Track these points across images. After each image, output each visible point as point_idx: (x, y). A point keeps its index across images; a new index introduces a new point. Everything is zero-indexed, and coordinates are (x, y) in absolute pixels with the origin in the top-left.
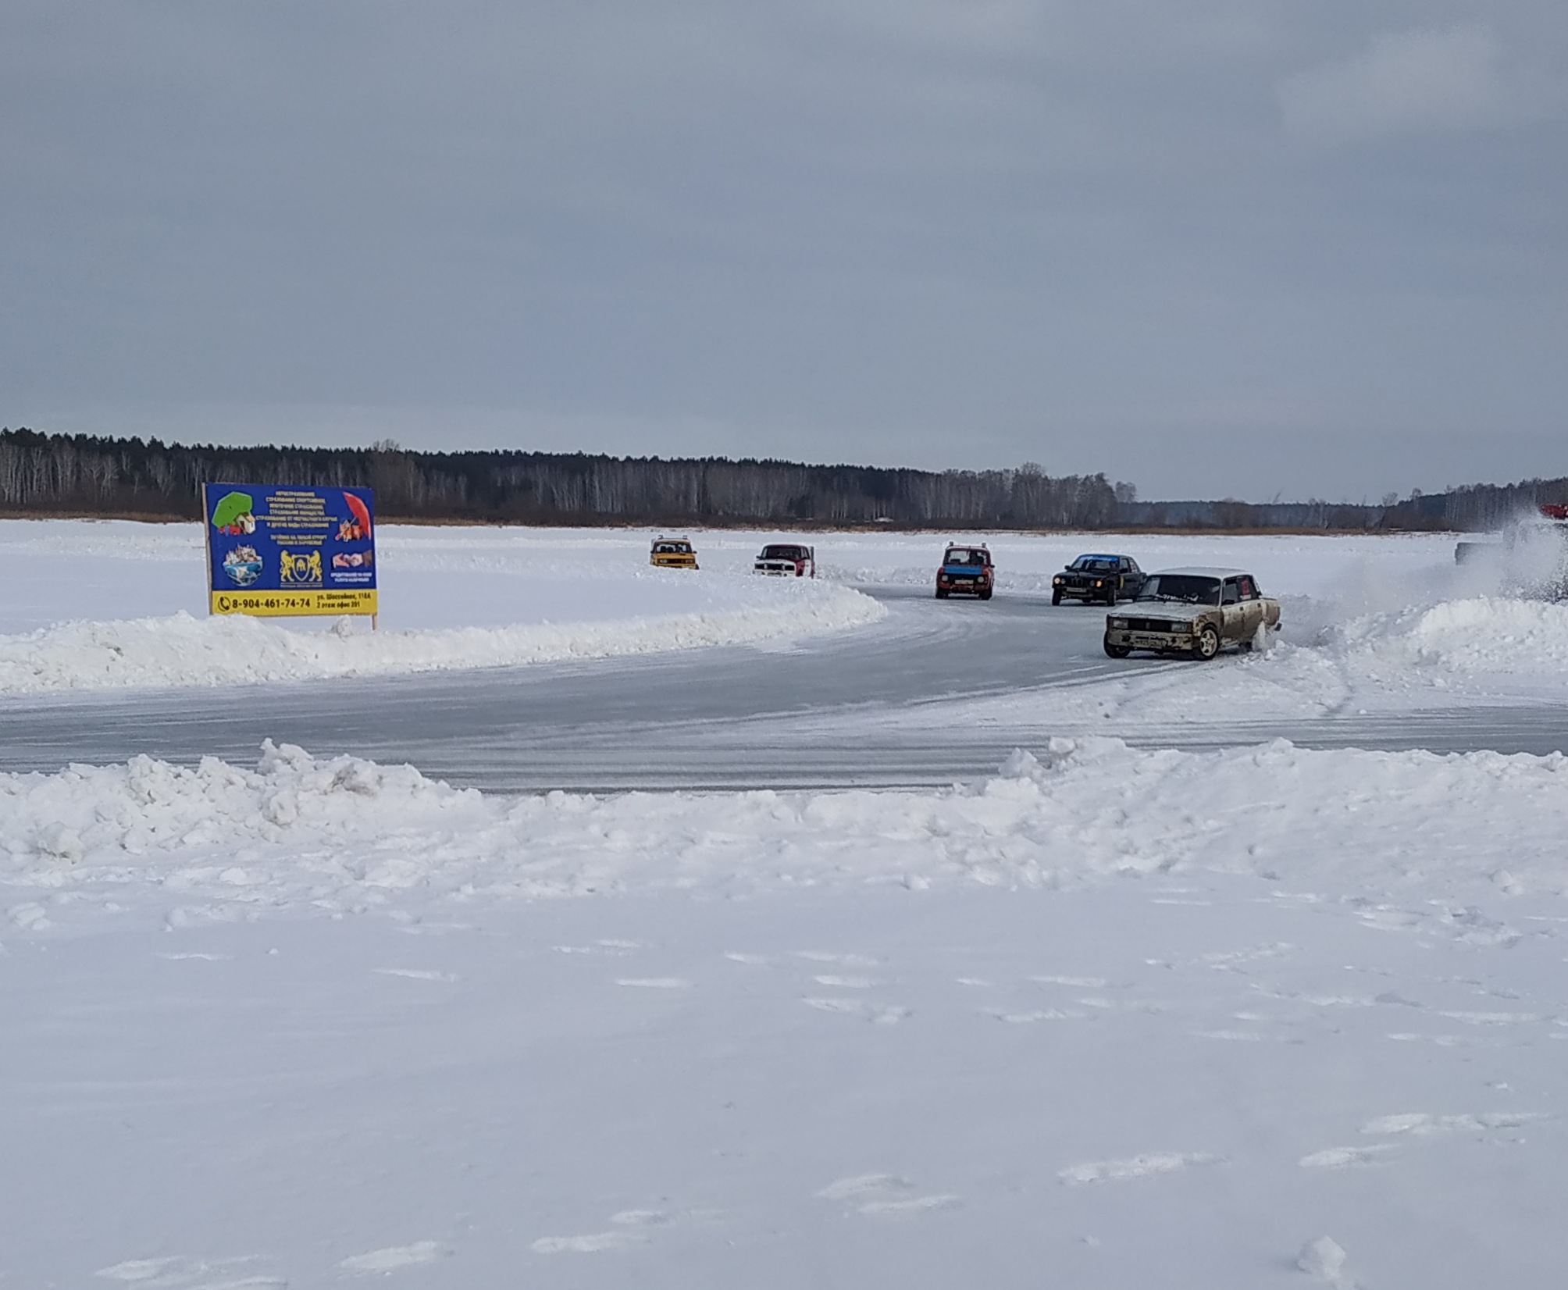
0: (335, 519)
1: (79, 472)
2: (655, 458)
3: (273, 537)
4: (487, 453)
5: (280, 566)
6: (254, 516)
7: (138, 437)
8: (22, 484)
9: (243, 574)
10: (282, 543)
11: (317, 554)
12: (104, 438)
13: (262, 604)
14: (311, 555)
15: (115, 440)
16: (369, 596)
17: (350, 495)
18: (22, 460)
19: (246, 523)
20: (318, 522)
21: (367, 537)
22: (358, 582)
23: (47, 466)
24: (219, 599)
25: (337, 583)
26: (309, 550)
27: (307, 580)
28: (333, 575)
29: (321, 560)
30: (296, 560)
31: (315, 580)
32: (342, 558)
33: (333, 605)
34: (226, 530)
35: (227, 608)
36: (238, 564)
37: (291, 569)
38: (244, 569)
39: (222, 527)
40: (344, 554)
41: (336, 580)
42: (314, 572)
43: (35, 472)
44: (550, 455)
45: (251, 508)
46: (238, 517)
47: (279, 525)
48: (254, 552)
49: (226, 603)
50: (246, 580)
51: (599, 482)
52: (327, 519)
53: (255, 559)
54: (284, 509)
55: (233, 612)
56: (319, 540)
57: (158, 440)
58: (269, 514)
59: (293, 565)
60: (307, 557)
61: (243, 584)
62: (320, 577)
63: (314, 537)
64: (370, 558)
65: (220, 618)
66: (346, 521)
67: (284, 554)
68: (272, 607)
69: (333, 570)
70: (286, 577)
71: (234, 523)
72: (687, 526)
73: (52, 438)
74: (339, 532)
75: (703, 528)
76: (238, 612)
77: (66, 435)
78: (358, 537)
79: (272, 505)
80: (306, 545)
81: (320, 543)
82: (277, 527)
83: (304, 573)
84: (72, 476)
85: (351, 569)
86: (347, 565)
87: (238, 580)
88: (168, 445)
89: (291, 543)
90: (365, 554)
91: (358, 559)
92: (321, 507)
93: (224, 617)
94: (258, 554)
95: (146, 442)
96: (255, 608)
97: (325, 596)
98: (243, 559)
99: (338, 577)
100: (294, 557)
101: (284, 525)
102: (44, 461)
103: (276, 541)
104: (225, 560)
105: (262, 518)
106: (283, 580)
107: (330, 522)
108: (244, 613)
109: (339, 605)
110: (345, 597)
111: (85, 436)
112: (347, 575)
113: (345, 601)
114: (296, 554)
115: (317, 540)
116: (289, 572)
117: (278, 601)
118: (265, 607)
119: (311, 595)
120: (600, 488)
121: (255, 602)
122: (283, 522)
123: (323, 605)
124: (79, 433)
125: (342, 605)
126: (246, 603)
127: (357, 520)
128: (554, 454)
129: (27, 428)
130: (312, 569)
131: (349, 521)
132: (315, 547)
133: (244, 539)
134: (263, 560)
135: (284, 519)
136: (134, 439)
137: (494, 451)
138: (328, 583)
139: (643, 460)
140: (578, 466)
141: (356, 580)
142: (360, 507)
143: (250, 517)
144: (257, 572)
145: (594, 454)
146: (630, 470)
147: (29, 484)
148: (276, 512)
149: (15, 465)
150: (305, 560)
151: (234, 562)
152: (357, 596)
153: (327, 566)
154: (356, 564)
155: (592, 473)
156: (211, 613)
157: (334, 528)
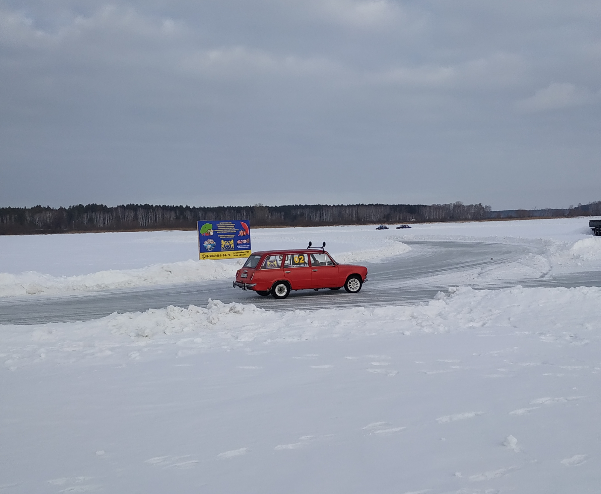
0: (238, 230)
1: (163, 216)
2: (342, 205)
3: (219, 236)
4: (290, 206)
5: (221, 245)
6: (213, 230)
7: (182, 205)
8: (146, 221)
9: (209, 247)
10: (222, 237)
11: (232, 241)
12: (171, 205)
13: (215, 256)
14: (231, 241)
15: (175, 206)
16: (249, 252)
17: (242, 222)
18: (146, 213)
19: (210, 232)
20: (233, 231)
21: (248, 235)
22: (245, 248)
23: (153, 215)
24: (202, 255)
25: (239, 249)
26: (230, 239)
27: (229, 248)
28: (237, 246)
29: (234, 242)
30: (226, 242)
31: (232, 248)
32: (240, 241)
33: (238, 255)
34: (204, 235)
35: (205, 258)
36: (208, 245)
37: (224, 245)
38: (210, 246)
39: (203, 234)
40: (241, 240)
41: (238, 248)
42: (231, 246)
43: (150, 217)
44: (310, 206)
45: (212, 227)
46: (208, 230)
47: (221, 232)
48: (213, 241)
49: (204, 256)
50: (211, 249)
51: (325, 213)
52: (236, 230)
53: (213, 243)
54: (222, 227)
55: (206, 259)
56: (233, 236)
57: (188, 206)
58: (217, 229)
59: (225, 244)
60: (230, 241)
61: (210, 250)
62: (234, 247)
63: (231, 235)
64: (249, 241)
65: (202, 261)
66: (241, 230)
67: (222, 241)
68: (219, 257)
69: (238, 245)
70: (223, 248)
71: (207, 232)
72: (352, 225)
73: (155, 206)
74: (239, 234)
75: (357, 225)
76: (208, 259)
77: (159, 205)
78: (245, 235)
79: (218, 227)
80: (229, 238)
81: (233, 237)
82: (220, 233)
83: (229, 246)
84: (161, 217)
85: (243, 244)
86: (242, 243)
87: (208, 249)
88: (191, 207)
89: (224, 237)
90: (247, 240)
91: (245, 241)
92: (234, 226)
93: (204, 260)
94: (214, 241)
95: (184, 206)
96: (213, 257)
97: (235, 253)
98: (210, 243)
99: (239, 247)
100: (225, 241)
101: (222, 232)
102: (153, 213)
103: (220, 237)
104: (204, 243)
105: (216, 230)
106: (222, 248)
107: (236, 231)
108: (210, 259)
109: (239, 255)
110: (241, 252)
111: (165, 205)
112: (242, 246)
113: (241, 254)
114: (226, 241)
115: (232, 236)
116: (224, 246)
117: (220, 255)
118: (216, 257)
119: (231, 253)
120: (325, 214)
121: (213, 255)
122: (222, 231)
123: (235, 255)
124: (164, 205)
125: (240, 255)
126: (210, 256)
127: (245, 230)
128: (311, 205)
129: (147, 204)
130: (231, 245)
131: (242, 230)
132: (232, 238)
133: (210, 237)
134: (216, 243)
135: (222, 230)
136: (181, 206)
137: (292, 205)
138: (236, 249)
139: (338, 205)
140: (318, 208)
141: (244, 247)
142: (246, 226)
143: (212, 231)
144: (214, 247)
145: (323, 204)
146: (334, 208)
147: (148, 220)
148: (220, 228)
149: (144, 215)
150: (229, 242)
151: (207, 244)
152: (245, 252)
153: (236, 244)
154: (244, 243)
155: (323, 210)
156: (200, 259)
157: (238, 232)
